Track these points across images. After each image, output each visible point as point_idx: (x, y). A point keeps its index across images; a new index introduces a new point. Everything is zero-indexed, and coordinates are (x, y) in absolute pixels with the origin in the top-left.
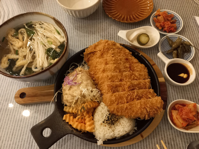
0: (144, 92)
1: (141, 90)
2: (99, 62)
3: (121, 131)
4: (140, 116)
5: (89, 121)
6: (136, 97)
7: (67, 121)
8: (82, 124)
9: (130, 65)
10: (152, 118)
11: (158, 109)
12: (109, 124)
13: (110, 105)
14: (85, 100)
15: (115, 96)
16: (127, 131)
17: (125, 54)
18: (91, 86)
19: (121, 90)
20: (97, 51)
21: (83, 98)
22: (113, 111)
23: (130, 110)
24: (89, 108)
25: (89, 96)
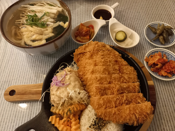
0: (134, 96)
1: (131, 94)
2: (88, 63)
4: (129, 122)
5: (75, 125)
6: (125, 101)
7: (53, 123)
8: (68, 127)
9: (120, 67)
10: (141, 124)
11: (147, 115)
12: (96, 129)
13: (98, 109)
14: (72, 102)
15: (103, 99)
17: (114, 56)
18: (78, 88)
19: (109, 93)
20: (87, 52)
21: (70, 100)
22: (101, 115)
23: (118, 115)
24: (76, 111)
25: (76, 98)
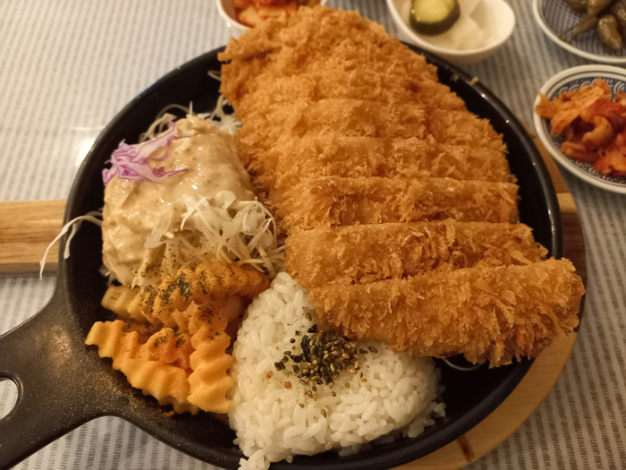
0: (492, 234)
1: (473, 229)
2: (284, 92)
3: (365, 417)
4: (467, 348)
5: (210, 355)
6: (450, 250)
7: (105, 352)
8: (174, 370)
9: (429, 111)
10: (524, 358)
11: (555, 319)
12: (308, 375)
13: (319, 284)
14: (200, 253)
15: (347, 238)
16: (397, 420)
17: (405, 65)
18: (230, 189)
19: (377, 215)
20: (279, 49)
21: (187, 243)
22: (333, 313)
23: (419, 314)
24: (211, 287)
25: (218, 234)
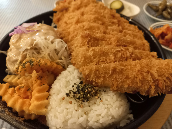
0: (144, 53)
2: (72, 15)
3: (102, 115)
4: (141, 89)
5: (39, 91)
6: (131, 55)
9: (119, 21)
12: (79, 98)
14: (40, 56)
19: (104, 45)
22: (89, 75)
23: (122, 75)
